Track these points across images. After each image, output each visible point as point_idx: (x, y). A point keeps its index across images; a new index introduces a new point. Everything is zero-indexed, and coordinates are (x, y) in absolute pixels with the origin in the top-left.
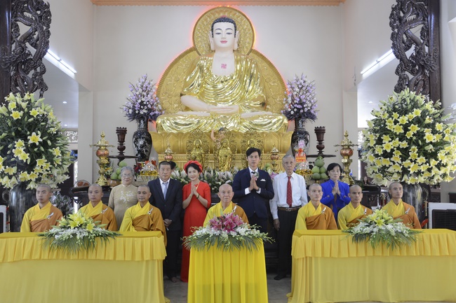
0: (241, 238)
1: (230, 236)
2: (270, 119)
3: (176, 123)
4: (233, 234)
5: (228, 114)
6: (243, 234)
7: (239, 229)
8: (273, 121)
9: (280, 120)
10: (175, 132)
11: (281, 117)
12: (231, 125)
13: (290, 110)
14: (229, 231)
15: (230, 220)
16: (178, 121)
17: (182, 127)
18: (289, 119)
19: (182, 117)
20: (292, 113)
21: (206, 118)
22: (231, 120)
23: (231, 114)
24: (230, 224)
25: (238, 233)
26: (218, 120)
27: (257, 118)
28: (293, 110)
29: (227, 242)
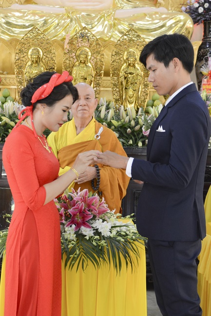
0: (103, 242)
1: (80, 236)
2: (164, 19)
3: (8, 23)
4: (87, 232)
5: (94, 11)
6: (106, 232)
7: (98, 224)
8: (169, 24)
9: (179, 21)
10: (6, 37)
11: (182, 17)
12: (98, 29)
13: (196, 5)
14: (78, 226)
15: (82, 205)
16: (12, 20)
17: (17, 30)
18: (195, 22)
19: (17, 14)
20: (201, 10)
21: (57, 16)
22: (99, 21)
23: (98, 12)
24: (82, 212)
25: (97, 232)
26: (78, 21)
27: (142, 17)
28: (202, 5)
29: (73, 251)
